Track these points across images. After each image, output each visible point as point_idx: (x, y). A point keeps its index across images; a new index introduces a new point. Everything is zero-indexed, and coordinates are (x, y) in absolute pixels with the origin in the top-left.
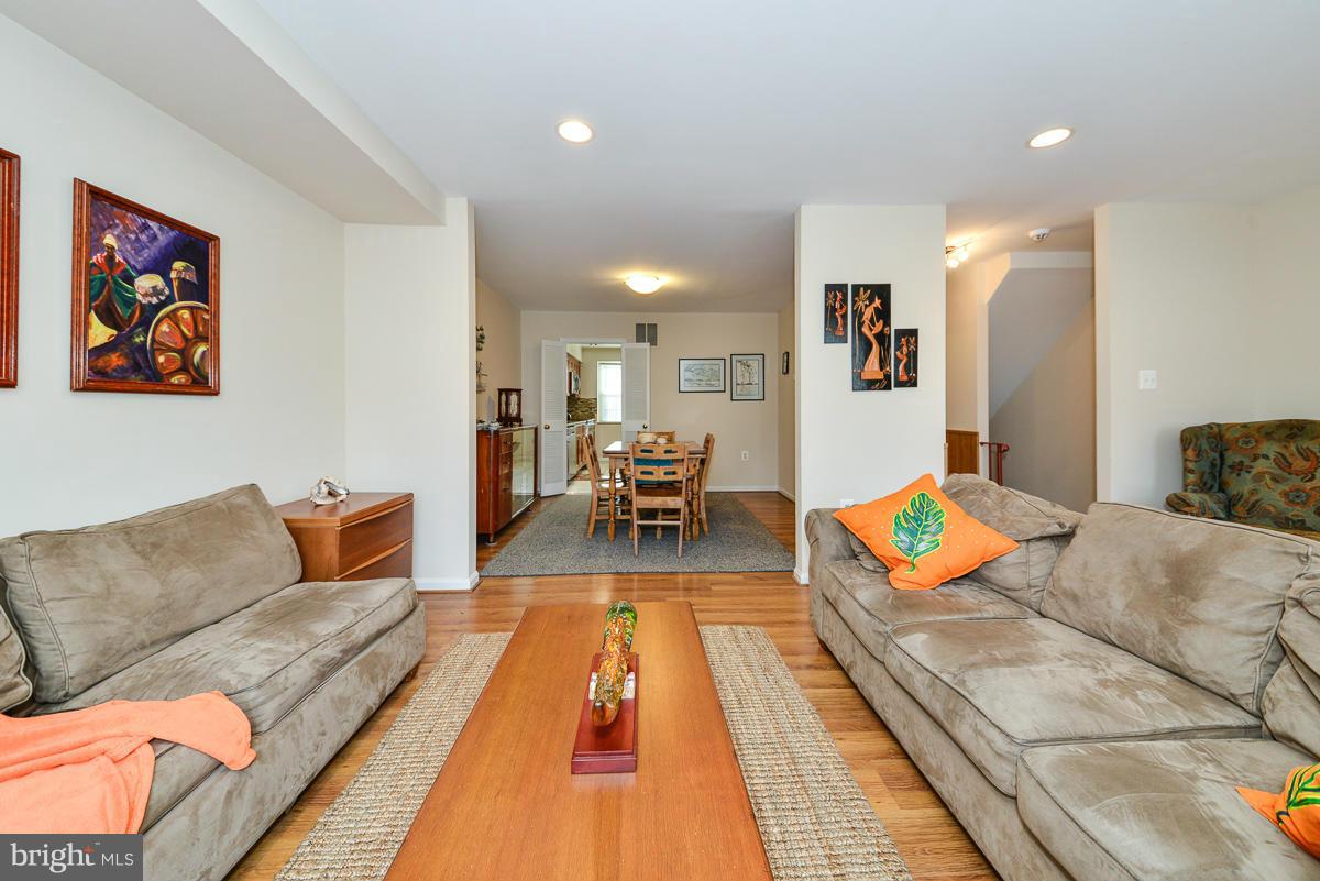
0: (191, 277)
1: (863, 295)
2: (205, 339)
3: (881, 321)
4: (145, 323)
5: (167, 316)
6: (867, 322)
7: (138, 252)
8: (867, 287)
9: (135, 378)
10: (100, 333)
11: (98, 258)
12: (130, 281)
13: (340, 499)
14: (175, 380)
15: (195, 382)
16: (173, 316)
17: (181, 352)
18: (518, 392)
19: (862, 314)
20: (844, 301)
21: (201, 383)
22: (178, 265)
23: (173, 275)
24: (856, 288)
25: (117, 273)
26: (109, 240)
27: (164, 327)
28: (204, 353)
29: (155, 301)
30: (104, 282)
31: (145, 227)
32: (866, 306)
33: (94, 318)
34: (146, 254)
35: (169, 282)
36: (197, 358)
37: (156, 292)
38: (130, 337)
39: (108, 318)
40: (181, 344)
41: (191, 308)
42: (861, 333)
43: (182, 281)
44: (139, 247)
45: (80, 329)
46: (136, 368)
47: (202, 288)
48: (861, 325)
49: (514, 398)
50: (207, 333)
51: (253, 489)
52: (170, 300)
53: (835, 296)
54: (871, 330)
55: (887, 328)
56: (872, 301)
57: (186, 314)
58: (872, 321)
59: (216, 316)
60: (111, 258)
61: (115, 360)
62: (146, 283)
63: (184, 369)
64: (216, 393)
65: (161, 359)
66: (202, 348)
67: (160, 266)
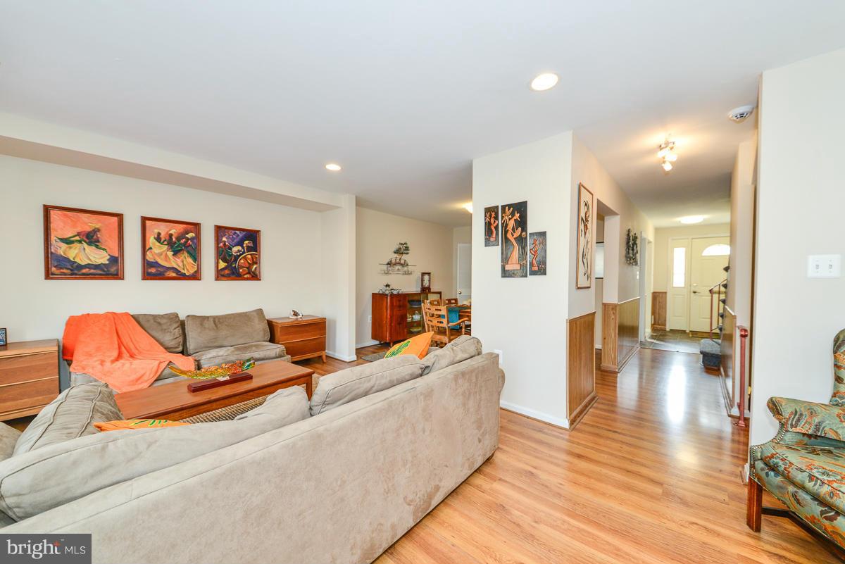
0: (251, 245)
1: (508, 212)
2: (256, 263)
3: (520, 229)
4: (235, 261)
5: (243, 258)
6: (510, 230)
7: (233, 241)
8: (510, 206)
9: (234, 276)
10: (222, 265)
11: (221, 245)
12: (231, 249)
13: (299, 317)
14: (246, 276)
15: (253, 276)
16: (245, 257)
17: (247, 268)
18: (429, 274)
19: (507, 225)
20: (496, 218)
21: (255, 277)
22: (246, 242)
23: (244, 245)
24: (503, 207)
25: (227, 248)
26: (224, 239)
27: (242, 261)
28: (256, 268)
29: (239, 254)
30: (223, 251)
31: (235, 233)
32: (510, 219)
33: (220, 261)
34: (235, 241)
35: (243, 248)
36: (253, 269)
37: (239, 251)
38: (231, 265)
39: (225, 260)
40: (247, 265)
41: (251, 254)
42: (506, 238)
43: (248, 247)
44: (233, 239)
45: (217, 264)
46: (233, 273)
47: (255, 248)
48: (506, 232)
49: (426, 277)
50: (256, 261)
51: (261, 310)
52: (244, 253)
53: (491, 215)
54: (513, 235)
55: (524, 233)
56: (513, 214)
57: (249, 256)
58: (513, 229)
59: (259, 255)
60: (225, 244)
61: (227, 272)
62: (235, 249)
63: (249, 273)
64: (260, 280)
65: (241, 270)
66: (255, 266)
67: (240, 243)
